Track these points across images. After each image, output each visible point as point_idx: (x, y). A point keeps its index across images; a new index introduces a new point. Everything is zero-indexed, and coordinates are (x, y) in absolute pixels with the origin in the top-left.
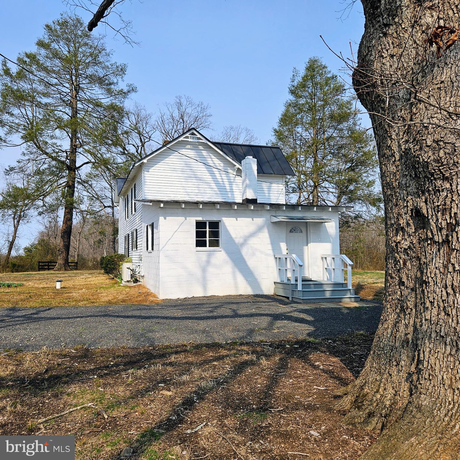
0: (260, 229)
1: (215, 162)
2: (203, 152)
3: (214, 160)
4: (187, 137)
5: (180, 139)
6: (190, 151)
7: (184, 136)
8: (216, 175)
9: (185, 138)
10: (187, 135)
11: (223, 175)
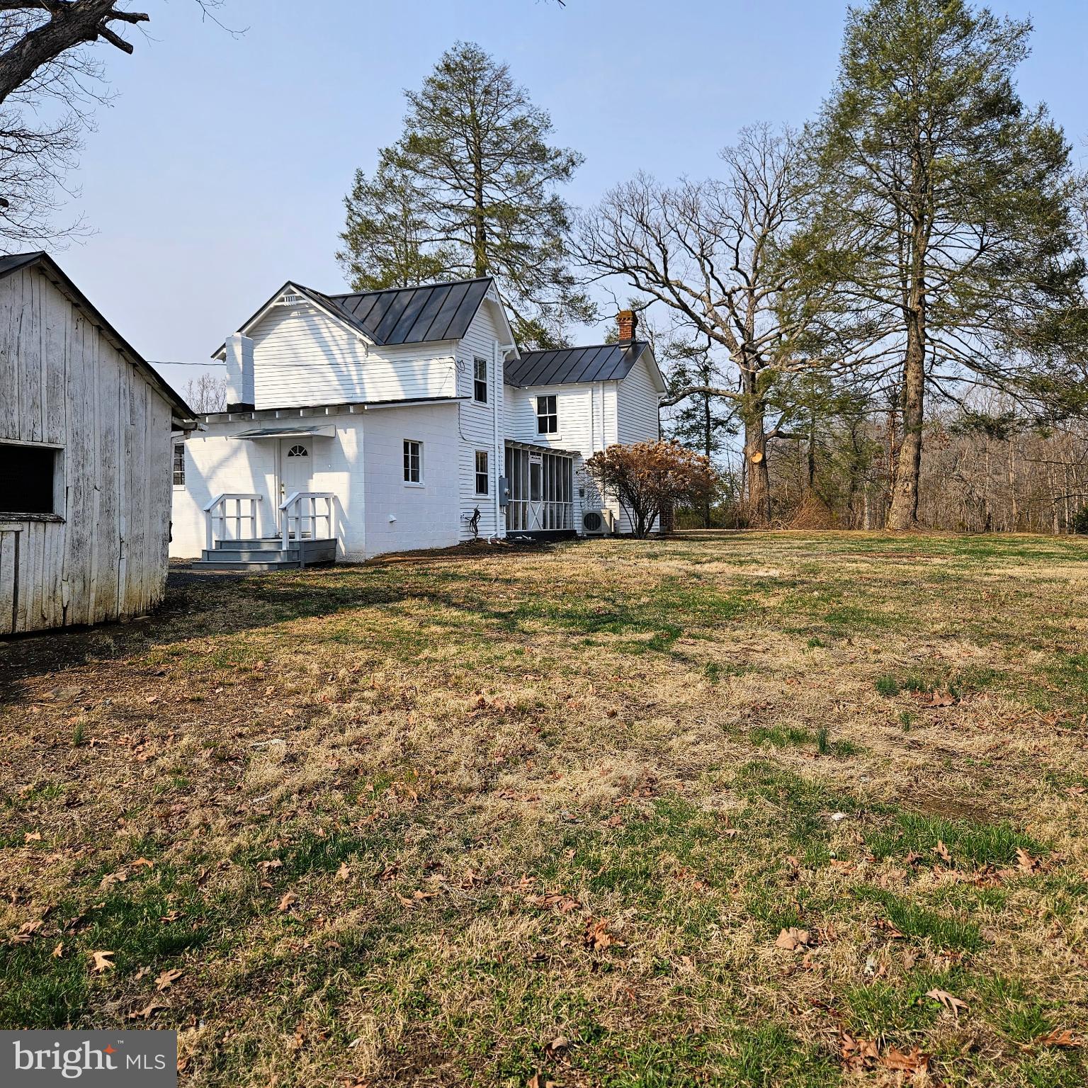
0: (236, 451)
1: (334, 334)
2: (315, 318)
3: (332, 330)
4: (282, 300)
5: (272, 306)
6: (296, 320)
7: (278, 299)
8: (336, 356)
9: (280, 301)
10: (282, 295)
11: (346, 355)
